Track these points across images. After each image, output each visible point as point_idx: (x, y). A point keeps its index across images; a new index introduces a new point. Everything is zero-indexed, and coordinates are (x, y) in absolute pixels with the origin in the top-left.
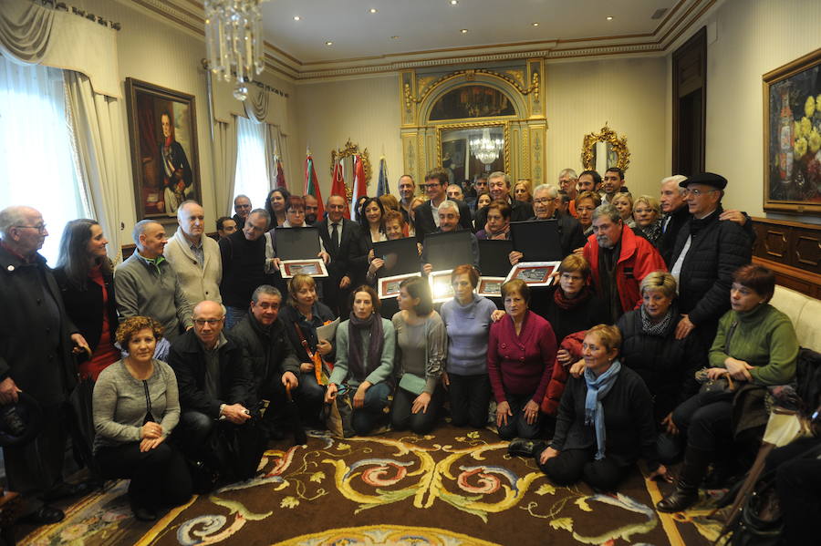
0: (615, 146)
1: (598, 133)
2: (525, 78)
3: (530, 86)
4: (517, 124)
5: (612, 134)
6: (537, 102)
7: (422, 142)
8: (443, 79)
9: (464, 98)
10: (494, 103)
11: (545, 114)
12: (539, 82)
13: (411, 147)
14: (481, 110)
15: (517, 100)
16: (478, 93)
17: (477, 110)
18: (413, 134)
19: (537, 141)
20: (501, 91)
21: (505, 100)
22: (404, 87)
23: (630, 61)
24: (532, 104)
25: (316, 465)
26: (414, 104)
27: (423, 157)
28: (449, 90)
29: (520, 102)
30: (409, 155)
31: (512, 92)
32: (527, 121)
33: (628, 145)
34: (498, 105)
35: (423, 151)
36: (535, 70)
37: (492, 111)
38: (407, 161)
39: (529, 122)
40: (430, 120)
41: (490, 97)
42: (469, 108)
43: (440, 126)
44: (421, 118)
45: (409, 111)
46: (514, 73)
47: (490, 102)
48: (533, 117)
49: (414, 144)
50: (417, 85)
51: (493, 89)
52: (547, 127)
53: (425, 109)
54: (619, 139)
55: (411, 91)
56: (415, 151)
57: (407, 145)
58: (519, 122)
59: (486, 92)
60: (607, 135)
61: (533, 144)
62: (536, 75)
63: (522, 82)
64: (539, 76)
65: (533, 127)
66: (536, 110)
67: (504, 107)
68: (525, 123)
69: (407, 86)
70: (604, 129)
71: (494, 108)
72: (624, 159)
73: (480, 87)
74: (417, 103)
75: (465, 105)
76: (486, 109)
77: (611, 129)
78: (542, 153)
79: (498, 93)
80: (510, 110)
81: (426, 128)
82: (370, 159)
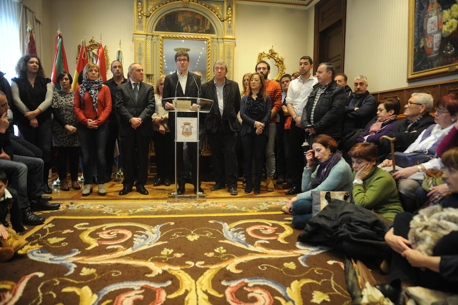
0: (277, 62)
1: (267, 52)
2: (223, 11)
3: (225, 16)
4: (216, 40)
5: (276, 54)
6: (230, 27)
7: (149, 45)
8: (167, 3)
9: (180, 18)
10: (201, 24)
11: (234, 36)
12: (232, 14)
13: (140, 49)
14: (192, 28)
15: (217, 24)
16: (190, 16)
17: (189, 28)
18: (143, 39)
19: (229, 53)
20: (206, 16)
21: (209, 23)
22: (137, 5)
23: (287, 9)
24: (226, 28)
25: (55, 296)
26: (144, 18)
27: (149, 56)
28: (170, 12)
29: (219, 26)
30: (139, 54)
31: (213, 18)
32: (223, 39)
33: (285, 63)
34: (203, 25)
35: (149, 51)
36: (229, 6)
37: (198, 30)
38: (137, 58)
39: (224, 40)
40: (155, 31)
41: (198, 21)
42: (184, 26)
43: (163, 35)
44: (149, 28)
45: (140, 22)
46: (215, 6)
47: (198, 23)
48: (226, 37)
49: (143, 46)
50: (147, 5)
51: (201, 15)
52: (235, 46)
53: (152, 22)
54: (280, 58)
55: (142, 8)
56: (143, 52)
57: (138, 46)
58: (217, 39)
59: (196, 17)
60: (272, 55)
61: (226, 55)
62: (230, 9)
63: (221, 13)
64: (232, 10)
65: (226, 43)
66: (230, 32)
67: (208, 28)
68: (221, 40)
69: (140, 4)
70: (271, 51)
71: (201, 28)
72: (283, 71)
73: (192, 12)
74: (147, 17)
75: (181, 23)
76: (196, 28)
77: (275, 51)
78: (232, 61)
79: (204, 18)
80: (211, 31)
81: (152, 36)
82: (108, 54)
